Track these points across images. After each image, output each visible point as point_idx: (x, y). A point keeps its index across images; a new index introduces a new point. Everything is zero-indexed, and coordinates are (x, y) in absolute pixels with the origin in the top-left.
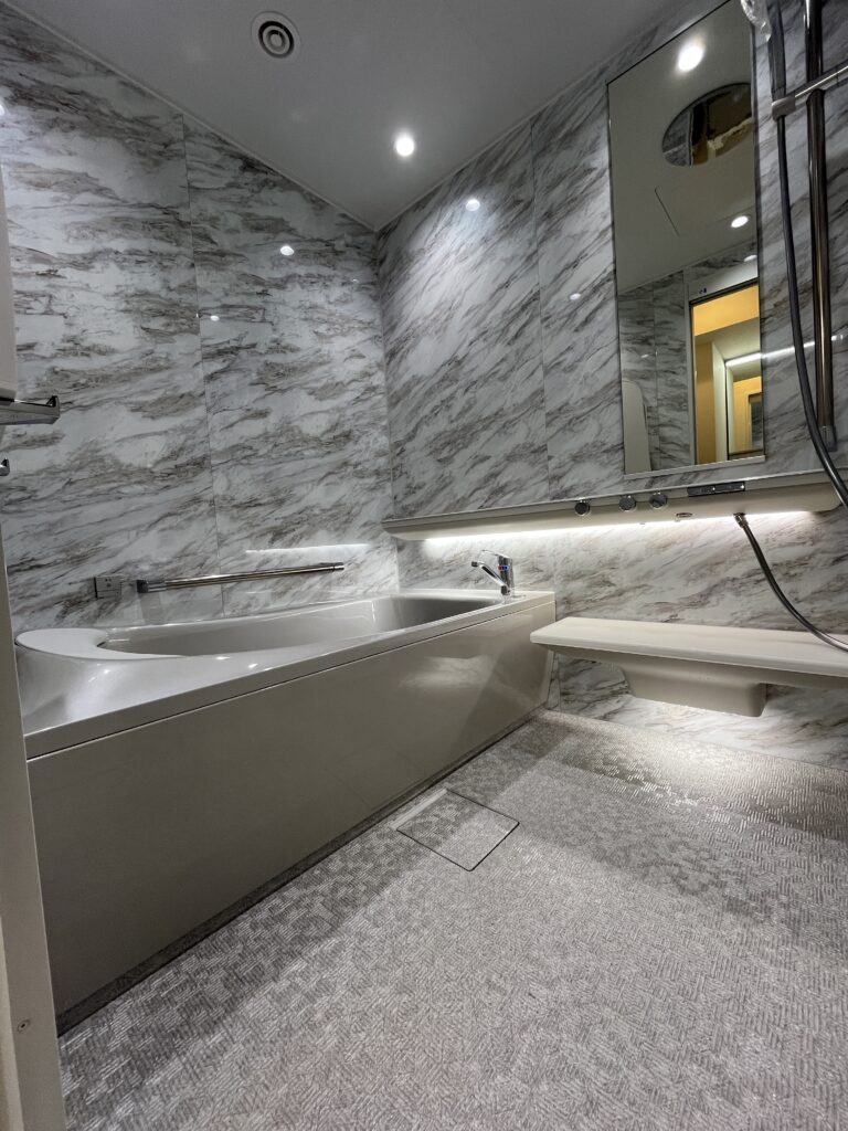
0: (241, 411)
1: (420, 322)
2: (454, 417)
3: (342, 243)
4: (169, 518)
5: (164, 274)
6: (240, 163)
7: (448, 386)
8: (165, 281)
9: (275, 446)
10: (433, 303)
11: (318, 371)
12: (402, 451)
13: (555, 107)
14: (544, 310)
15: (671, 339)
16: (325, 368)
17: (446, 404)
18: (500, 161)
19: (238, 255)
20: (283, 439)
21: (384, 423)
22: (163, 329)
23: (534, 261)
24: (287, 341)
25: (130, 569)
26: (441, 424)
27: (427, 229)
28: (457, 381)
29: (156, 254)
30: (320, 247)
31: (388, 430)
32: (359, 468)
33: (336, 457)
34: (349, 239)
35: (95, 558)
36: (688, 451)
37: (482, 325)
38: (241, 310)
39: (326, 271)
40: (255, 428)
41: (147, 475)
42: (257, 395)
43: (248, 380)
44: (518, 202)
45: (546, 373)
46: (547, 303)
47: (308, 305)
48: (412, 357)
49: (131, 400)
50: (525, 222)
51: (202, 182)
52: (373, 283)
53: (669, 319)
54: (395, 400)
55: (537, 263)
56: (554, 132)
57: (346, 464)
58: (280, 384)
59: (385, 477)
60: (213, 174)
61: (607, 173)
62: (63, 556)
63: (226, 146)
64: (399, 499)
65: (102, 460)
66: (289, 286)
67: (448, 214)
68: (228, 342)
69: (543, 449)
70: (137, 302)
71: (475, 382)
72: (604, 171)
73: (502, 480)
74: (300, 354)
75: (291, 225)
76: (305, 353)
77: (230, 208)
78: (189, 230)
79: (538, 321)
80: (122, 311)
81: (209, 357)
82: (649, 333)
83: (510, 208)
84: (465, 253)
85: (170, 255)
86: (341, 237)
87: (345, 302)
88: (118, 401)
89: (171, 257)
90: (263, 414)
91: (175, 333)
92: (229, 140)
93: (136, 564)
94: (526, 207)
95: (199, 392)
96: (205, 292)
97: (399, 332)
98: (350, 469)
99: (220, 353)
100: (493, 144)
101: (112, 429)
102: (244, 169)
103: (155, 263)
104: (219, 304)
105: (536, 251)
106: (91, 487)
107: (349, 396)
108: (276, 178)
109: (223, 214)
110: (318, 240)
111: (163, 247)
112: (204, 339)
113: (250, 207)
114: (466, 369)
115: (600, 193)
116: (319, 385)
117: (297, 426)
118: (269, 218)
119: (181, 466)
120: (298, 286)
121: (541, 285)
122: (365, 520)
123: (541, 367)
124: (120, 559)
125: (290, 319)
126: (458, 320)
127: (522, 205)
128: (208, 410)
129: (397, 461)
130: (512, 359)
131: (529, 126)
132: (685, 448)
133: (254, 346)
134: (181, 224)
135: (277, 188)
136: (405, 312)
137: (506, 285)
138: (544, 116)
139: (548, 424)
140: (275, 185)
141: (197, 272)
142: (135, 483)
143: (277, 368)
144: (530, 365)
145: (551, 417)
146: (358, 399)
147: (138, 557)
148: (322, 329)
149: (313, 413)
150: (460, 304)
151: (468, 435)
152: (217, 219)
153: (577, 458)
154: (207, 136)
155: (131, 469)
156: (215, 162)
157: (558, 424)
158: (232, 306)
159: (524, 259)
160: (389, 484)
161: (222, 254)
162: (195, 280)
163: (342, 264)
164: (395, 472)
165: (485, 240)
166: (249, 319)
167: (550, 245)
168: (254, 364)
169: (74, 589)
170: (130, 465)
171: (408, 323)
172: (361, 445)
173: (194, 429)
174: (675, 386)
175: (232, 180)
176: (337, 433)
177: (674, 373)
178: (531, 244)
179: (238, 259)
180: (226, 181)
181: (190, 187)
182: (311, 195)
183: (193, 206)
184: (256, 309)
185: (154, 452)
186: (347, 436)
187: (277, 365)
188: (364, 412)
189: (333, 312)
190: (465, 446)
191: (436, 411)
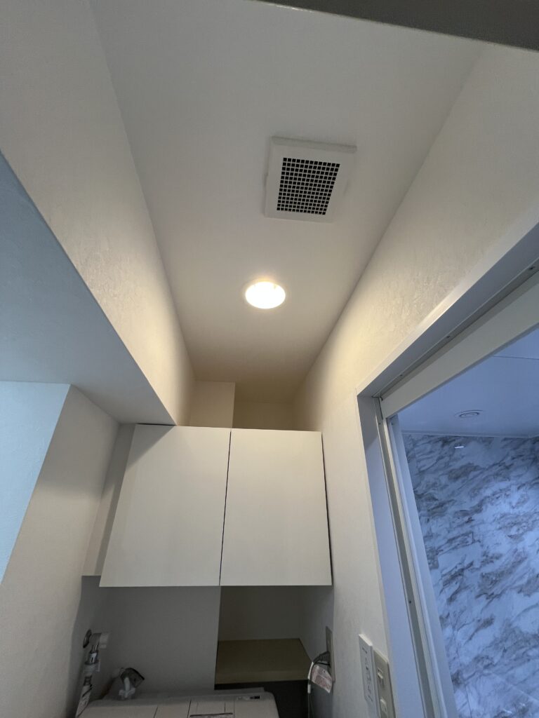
0: (474, 623)
3: (509, 458)
6: (441, 443)
9: (505, 651)
16: (524, 564)
19: (450, 501)
20: (510, 643)
24: (493, 551)
30: (496, 469)
34: (513, 453)
38: (459, 539)
39: (503, 485)
40: (487, 636)
42: (482, 606)
43: (473, 595)
47: (499, 516)
51: (424, 466)
58: (496, 590)
60: (429, 458)
63: (433, 438)
66: (484, 507)
68: (456, 567)
74: (503, 559)
75: (475, 464)
76: (507, 556)
77: (440, 473)
78: (423, 499)
81: (447, 583)
86: (508, 455)
87: (524, 502)
90: (489, 622)
92: (433, 434)
95: (446, 614)
96: (438, 535)
99: (454, 577)
102: (443, 446)
104: (446, 540)
109: (438, 479)
110: (494, 465)
112: (443, 570)
113: (451, 466)
116: (525, 581)
117: (517, 627)
118: (461, 468)
120: (489, 505)
125: (491, 533)
128: (454, 627)
133: (471, 564)
141: (431, 523)
143: (491, 577)
148: (513, 532)
149: (526, 610)
152: (436, 483)
154: (423, 439)
156: (429, 451)
158: (453, 539)
161: (442, 505)
162: (431, 529)
163: (514, 474)
166: (465, 544)
168: (473, 578)
175: (439, 456)
180: (436, 458)
181: (420, 472)
182: (481, 438)
183: (423, 483)
184: (467, 534)
187: (489, 574)
189: (518, 513)
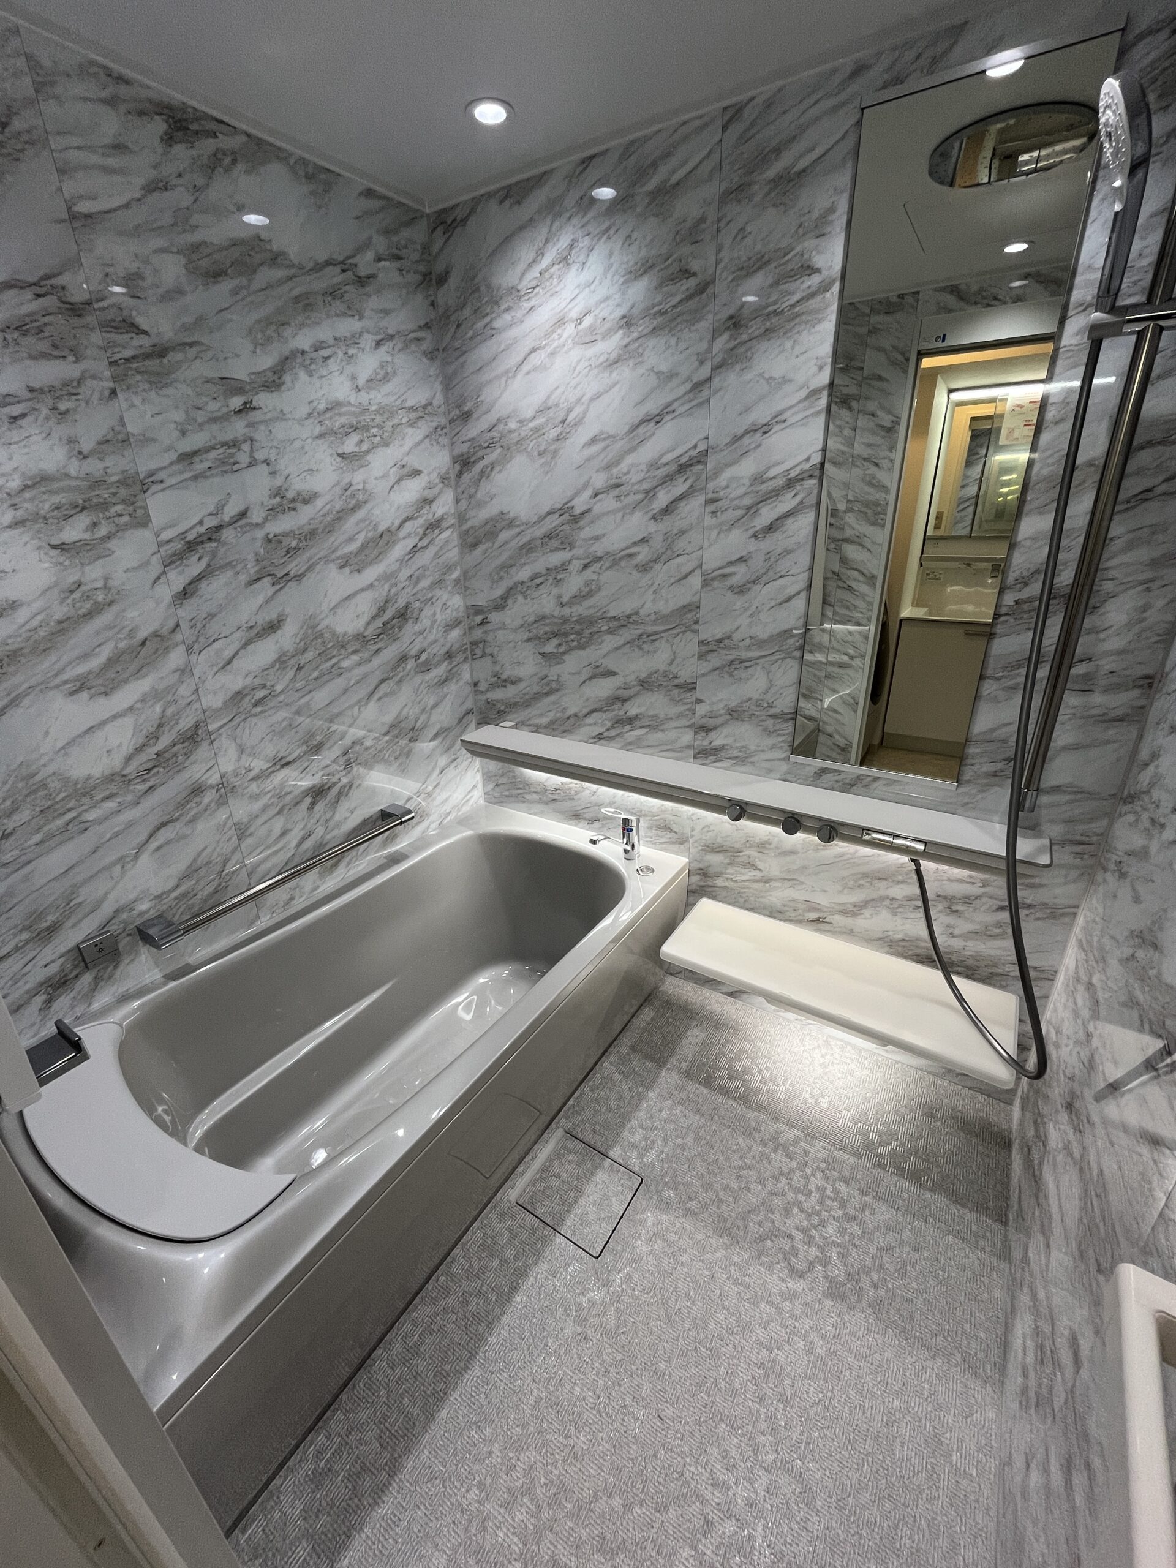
0: (238, 634)
1: (513, 425)
2: (565, 599)
3: (370, 255)
4: (162, 830)
5: (62, 430)
6: (159, 126)
7: (557, 549)
8: (71, 441)
9: (299, 669)
10: (537, 399)
11: (350, 524)
12: (484, 622)
13: (769, 104)
14: (711, 485)
15: (882, 407)
16: (361, 514)
17: (556, 574)
18: (663, 171)
19: (191, 345)
20: (310, 655)
21: (455, 575)
22: (87, 536)
23: (705, 393)
24: (298, 485)
25: (124, 916)
26: (545, 602)
27: (524, 253)
28: (572, 547)
29: (42, 391)
30: (333, 277)
31: (463, 585)
32: (423, 657)
33: (391, 652)
35: (70, 923)
36: (874, 586)
37: (615, 471)
38: (213, 455)
39: (347, 326)
40: (265, 651)
41: (117, 779)
42: (261, 599)
43: (243, 578)
44: (687, 273)
45: (706, 583)
46: (717, 473)
47: (322, 406)
48: (499, 479)
49: (65, 677)
50: (695, 317)
51: (93, 198)
52: (427, 326)
53: (884, 374)
54: (471, 541)
55: (708, 400)
56: (764, 158)
57: (404, 658)
58: (294, 566)
59: (460, 658)
60: (110, 171)
61: (836, 288)
62: (25, 936)
63: (123, 90)
64: (483, 687)
65: (44, 786)
66: (287, 378)
67: (564, 242)
68: (201, 523)
69: (690, 687)
70: (32, 500)
71: (600, 558)
72: (834, 281)
73: (633, 709)
74: (319, 503)
75: (275, 247)
76: (328, 498)
77: (158, 242)
78: (90, 319)
79: (701, 499)
80: (9, 527)
81: (173, 560)
83: (673, 279)
84: (592, 329)
85: (67, 384)
86: (367, 245)
87: (386, 378)
88: (44, 687)
89: (70, 388)
90: (272, 627)
91: (108, 537)
92: (128, 73)
93: (129, 907)
94: (702, 289)
95: (171, 623)
96: (146, 440)
97: (474, 429)
98: (411, 664)
99: (191, 546)
100: (655, 128)
101: (47, 733)
102: (169, 139)
103: (45, 411)
104: (173, 456)
105: (709, 380)
106: (39, 830)
107: (399, 550)
108: (236, 142)
109: (146, 261)
110: (328, 263)
111: (50, 372)
112: (161, 531)
113: (195, 228)
114: (586, 533)
115: (820, 321)
116: (354, 547)
117: (328, 627)
119: (165, 750)
120: (302, 375)
121: (711, 442)
122: (437, 727)
123: (698, 572)
124: (108, 909)
125: (298, 444)
126: (575, 448)
127: (692, 283)
128: (189, 650)
129: (478, 633)
130: (658, 543)
131: (719, 123)
132: (871, 579)
133: (243, 514)
134: (76, 310)
135: (240, 167)
136: (487, 395)
137: (657, 419)
138: (748, 114)
139: (701, 656)
140: (234, 161)
141: (124, 405)
142: (103, 800)
143: (286, 541)
144: (683, 563)
145: (707, 649)
146: (415, 550)
147: (132, 896)
148: (350, 445)
149: (348, 598)
150: (579, 422)
151: (587, 633)
152: (141, 275)
153: (735, 714)
154: (82, 73)
155: (91, 782)
156: (107, 141)
157: (715, 660)
158: (195, 453)
159: (688, 386)
160: (466, 667)
161: (160, 352)
162: (122, 422)
163: (374, 302)
164: (475, 649)
165: (627, 322)
166: (228, 466)
167: (731, 379)
168: (245, 547)
169: (54, 968)
170: (89, 777)
171: (491, 418)
172: (425, 622)
173: (171, 689)
175: (152, 174)
176: (388, 615)
177: (877, 465)
178: (702, 363)
179: (192, 352)
180: (140, 181)
181: (73, 217)
182: (304, 162)
183: (87, 260)
184: (234, 444)
185: (119, 746)
186: (403, 615)
187: (284, 534)
188: (424, 568)
189: (366, 403)
190: (582, 647)
191: (538, 581)
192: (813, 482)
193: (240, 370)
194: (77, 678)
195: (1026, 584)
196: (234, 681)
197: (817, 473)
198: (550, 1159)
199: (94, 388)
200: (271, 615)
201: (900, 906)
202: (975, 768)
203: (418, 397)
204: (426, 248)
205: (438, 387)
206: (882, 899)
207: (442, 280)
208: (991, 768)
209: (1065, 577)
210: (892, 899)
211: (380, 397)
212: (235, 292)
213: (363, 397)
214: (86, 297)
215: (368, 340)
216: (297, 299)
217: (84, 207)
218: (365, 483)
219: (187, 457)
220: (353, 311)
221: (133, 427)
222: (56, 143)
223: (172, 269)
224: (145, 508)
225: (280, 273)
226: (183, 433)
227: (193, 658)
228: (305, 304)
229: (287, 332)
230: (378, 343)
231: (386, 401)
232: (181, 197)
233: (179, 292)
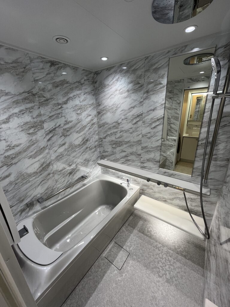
0: (58, 146)
1: (108, 107)
2: (117, 138)
3: (83, 80)
4: (43, 181)
5: (31, 115)
6: (49, 64)
7: (115, 129)
8: (32, 116)
9: (68, 151)
10: (112, 103)
11: (78, 125)
12: (102, 141)
13: (153, 57)
14: (143, 119)
15: (178, 99)
16: (80, 123)
17: (115, 133)
18: (135, 67)
19: (52, 98)
20: (70, 149)
21: (97, 132)
22: (33, 131)
23: (142, 104)
24: (69, 120)
25: (35, 197)
26: (113, 138)
27: (110, 78)
28: (118, 129)
29: (28, 108)
30: (77, 84)
31: (98, 134)
32: (90, 148)
33: (85, 147)
34: (85, 78)
35: (26, 199)
36: (177, 132)
37: (126, 116)
38: (55, 116)
39: (78, 92)
40: (62, 149)
41: (36, 173)
42: (62, 140)
43: (59, 136)
44: (139, 83)
45: (143, 136)
46: (144, 118)
47: (74, 106)
48: (105, 116)
49: (28, 155)
50: (140, 91)
51: (38, 77)
52: (93, 90)
53: (178, 94)
54: (100, 127)
55: (143, 105)
56: (152, 65)
57: (87, 148)
58: (68, 133)
59: (97, 147)
60: (41, 72)
61: (166, 87)
62: (18, 201)
63: (44, 60)
64: (101, 152)
65: (23, 175)
66: (68, 102)
67: (117, 77)
68: (52, 127)
69: (140, 155)
70: (25, 126)
71: (123, 131)
72: (165, 86)
73: (129, 158)
74: (73, 122)
75: (67, 81)
76: (74, 121)
77: (48, 83)
78: (36, 96)
79: (141, 122)
80: (21, 131)
81: (47, 134)
82: (172, 96)
83: (136, 84)
84: (122, 92)
85: (32, 107)
86: (83, 78)
87: (85, 100)
88: (24, 158)
89: (32, 108)
90: (64, 144)
91: (37, 131)
92: (45, 57)
93: (36, 196)
94: (142, 86)
95: (46, 145)
96: (44, 115)
97: (101, 107)
98: (88, 149)
99: (50, 132)
100: (133, 60)
101: (24, 166)
102: (51, 66)
103: (28, 112)
104: (48, 117)
105: (143, 101)
106: (22, 182)
107: (87, 129)
108: (62, 65)
109: (46, 86)
110: (76, 82)
111: (29, 105)
112: (46, 129)
113: (54, 79)
114: (121, 126)
115: (163, 92)
116: (79, 129)
117: (74, 144)
118: (60, 81)
119: (44, 167)
120: (71, 101)
121: (143, 112)
122: (93, 160)
123: (141, 134)
124: (32, 196)
125: (70, 113)
126: (119, 112)
127: (140, 85)
128: (49, 149)
129: (101, 143)
130: (134, 129)
131: (144, 59)
132: (176, 131)
133: (60, 125)
134: (34, 95)
135: (62, 69)
136: (104, 102)
137: (134, 107)
138: (149, 58)
139: (142, 150)
140: (61, 68)
141: (41, 109)
142: (33, 177)
144: (139, 133)
145: (143, 148)
146: (90, 129)
147: (36, 194)
148: (79, 112)
149: (77, 138)
150: (120, 107)
151: (121, 144)
152: (45, 88)
153: (148, 160)
154: (38, 58)
155: (31, 174)
156: (41, 68)
157: (145, 150)
158: (52, 116)
159: (139, 102)
160: (98, 149)
161: (47, 100)
162: (40, 112)
163: (84, 88)
164: (100, 146)
165: (128, 91)
166: (57, 117)
167: (147, 101)
168: (60, 131)
169: (22, 208)
170: (31, 173)
171: (104, 106)
172: (91, 141)
173: (46, 157)
174: (176, 114)
175: (48, 72)
176: (84, 140)
177: (177, 110)
178: (142, 98)
179: (52, 99)
180: (46, 73)
181: (35, 80)
182: (73, 66)
183: (36, 87)
184: (59, 114)
185: (36, 167)
186: (87, 140)
187: (66, 128)
188: (91, 132)
189: (82, 105)
190: (120, 146)
191: (112, 134)
192: (162, 120)
193: (60, 102)
194: (30, 156)
195: (203, 140)
196: (57, 154)
197: (163, 118)
198: (112, 248)
199: (36, 107)
200: (63, 142)
201: (181, 199)
202: (195, 174)
203: (91, 102)
204: (93, 77)
205: (95, 100)
206: (178, 198)
207: (96, 83)
208: (198, 174)
209: (211, 139)
210: (180, 198)
211: (84, 103)
212: (60, 89)
213: (81, 104)
214: (36, 92)
215: (83, 94)
216: (70, 89)
217: (36, 79)
218: (81, 118)
219: (50, 117)
220: (80, 89)
221: (42, 113)
222: (33, 69)
223: (50, 87)
224: (43, 126)
225: (68, 85)
226: (50, 113)
227: (50, 151)
228: (72, 89)
229: (69, 94)
230: (84, 94)
231: (85, 104)
232: (52, 75)
233: (51, 90)
